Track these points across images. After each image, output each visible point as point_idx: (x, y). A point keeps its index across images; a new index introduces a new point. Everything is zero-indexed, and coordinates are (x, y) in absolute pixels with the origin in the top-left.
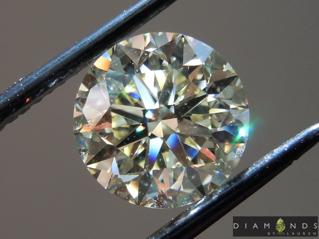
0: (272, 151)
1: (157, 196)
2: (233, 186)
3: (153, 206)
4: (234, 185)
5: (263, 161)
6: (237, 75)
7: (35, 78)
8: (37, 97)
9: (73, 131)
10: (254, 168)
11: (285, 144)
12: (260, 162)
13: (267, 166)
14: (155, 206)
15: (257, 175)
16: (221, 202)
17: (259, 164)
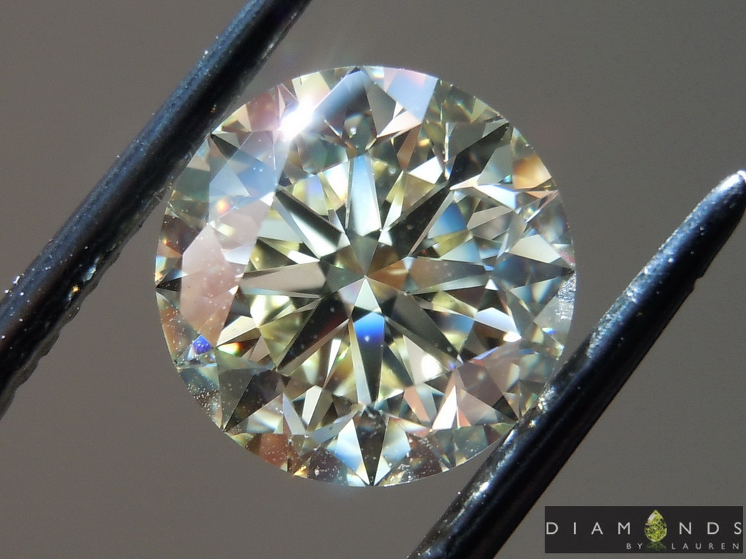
0: (640, 273)
1: (408, 455)
2: (573, 381)
3: (405, 477)
4: (574, 376)
5: (627, 303)
6: (507, 122)
7: (47, 269)
8: (67, 310)
9: (172, 361)
10: (609, 325)
11: (665, 247)
12: (620, 307)
13: (638, 311)
14: (410, 477)
15: (622, 339)
16: (557, 424)
17: (618, 313)
